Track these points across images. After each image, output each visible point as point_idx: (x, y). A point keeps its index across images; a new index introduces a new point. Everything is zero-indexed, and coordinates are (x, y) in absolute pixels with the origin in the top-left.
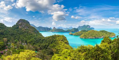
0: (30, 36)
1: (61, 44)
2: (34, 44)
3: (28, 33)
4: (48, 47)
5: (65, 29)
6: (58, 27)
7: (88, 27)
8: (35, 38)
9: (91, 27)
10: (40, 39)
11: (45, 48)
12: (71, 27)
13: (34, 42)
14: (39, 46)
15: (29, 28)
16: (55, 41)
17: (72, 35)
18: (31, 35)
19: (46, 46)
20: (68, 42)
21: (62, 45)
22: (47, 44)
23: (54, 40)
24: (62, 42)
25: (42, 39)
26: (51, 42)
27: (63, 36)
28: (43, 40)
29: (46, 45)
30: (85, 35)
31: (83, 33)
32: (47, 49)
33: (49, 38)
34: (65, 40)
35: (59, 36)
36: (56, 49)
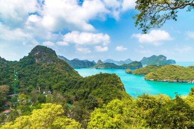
0: (57, 77)
1: (111, 90)
2: (65, 90)
3: (52, 72)
4: (90, 95)
5: (118, 62)
6: (107, 60)
7: (162, 60)
8: (66, 81)
9: (167, 59)
10: (76, 82)
11: (84, 96)
12: (129, 59)
13: (64, 87)
14: (74, 94)
15: (54, 61)
16: (100, 84)
17: (130, 73)
18: (60, 74)
19: (87, 94)
20: (123, 85)
21: (113, 91)
22: (88, 90)
23: (100, 82)
24: (112, 87)
25: (79, 81)
26: (94, 85)
27: (115, 74)
28: (81, 83)
29: (85, 92)
30: (154, 75)
31: (151, 70)
32: (87, 98)
33: (90, 78)
34: (119, 82)
35: (107, 75)
36: (102, 98)
